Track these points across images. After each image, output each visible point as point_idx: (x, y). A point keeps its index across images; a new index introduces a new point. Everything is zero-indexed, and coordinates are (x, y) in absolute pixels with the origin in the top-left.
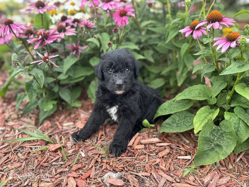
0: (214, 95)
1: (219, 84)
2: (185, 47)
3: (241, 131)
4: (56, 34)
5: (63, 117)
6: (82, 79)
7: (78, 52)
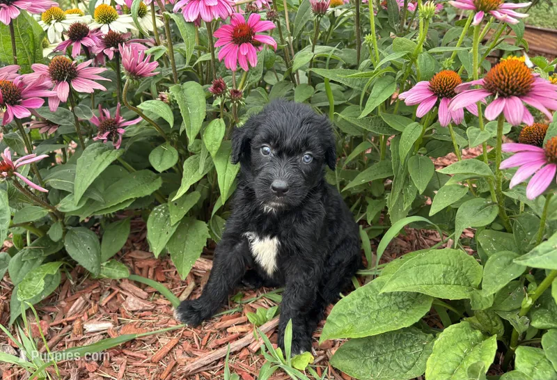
0: (489, 289)
1: (505, 259)
2: (411, 133)
4: (44, 88)
5: (79, 302)
6: (128, 205)
7: (117, 132)
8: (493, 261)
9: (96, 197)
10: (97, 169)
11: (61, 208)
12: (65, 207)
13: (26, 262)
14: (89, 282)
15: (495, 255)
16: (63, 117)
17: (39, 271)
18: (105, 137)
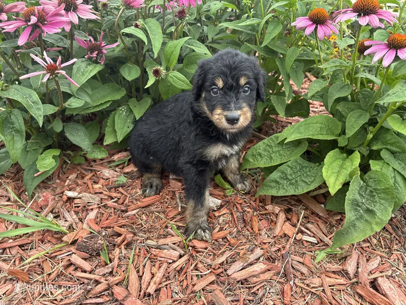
0: (349, 133)
2: (292, 53)
3: (399, 188)
4: (60, 15)
6: (108, 105)
7: (102, 53)
8: (351, 116)
11: (68, 105)
12: (72, 104)
13: (29, 153)
14: (73, 167)
15: (351, 113)
16: (59, 40)
17: (47, 154)
18: (94, 55)
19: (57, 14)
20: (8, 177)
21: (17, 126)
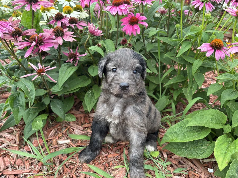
0: (235, 124)
2: (197, 64)
5: (53, 132)
6: (78, 90)
7: (76, 59)
8: (236, 113)
9: (67, 86)
10: (69, 74)
11: (53, 90)
12: (55, 90)
13: (31, 114)
14: (56, 123)
16: (53, 51)
17: (39, 118)
18: (71, 61)
19: (50, 39)
20: (18, 127)
21: (21, 103)
